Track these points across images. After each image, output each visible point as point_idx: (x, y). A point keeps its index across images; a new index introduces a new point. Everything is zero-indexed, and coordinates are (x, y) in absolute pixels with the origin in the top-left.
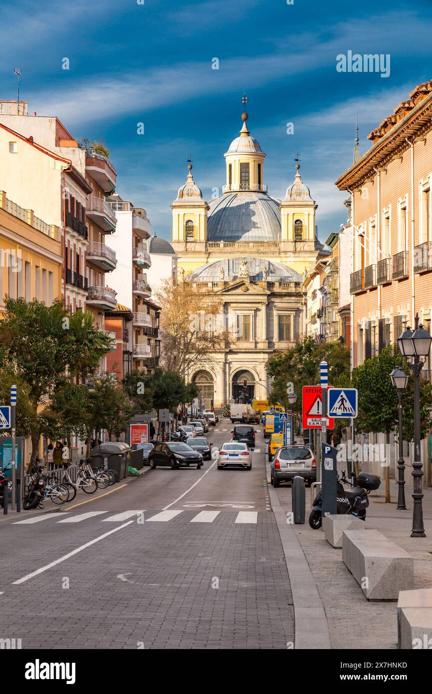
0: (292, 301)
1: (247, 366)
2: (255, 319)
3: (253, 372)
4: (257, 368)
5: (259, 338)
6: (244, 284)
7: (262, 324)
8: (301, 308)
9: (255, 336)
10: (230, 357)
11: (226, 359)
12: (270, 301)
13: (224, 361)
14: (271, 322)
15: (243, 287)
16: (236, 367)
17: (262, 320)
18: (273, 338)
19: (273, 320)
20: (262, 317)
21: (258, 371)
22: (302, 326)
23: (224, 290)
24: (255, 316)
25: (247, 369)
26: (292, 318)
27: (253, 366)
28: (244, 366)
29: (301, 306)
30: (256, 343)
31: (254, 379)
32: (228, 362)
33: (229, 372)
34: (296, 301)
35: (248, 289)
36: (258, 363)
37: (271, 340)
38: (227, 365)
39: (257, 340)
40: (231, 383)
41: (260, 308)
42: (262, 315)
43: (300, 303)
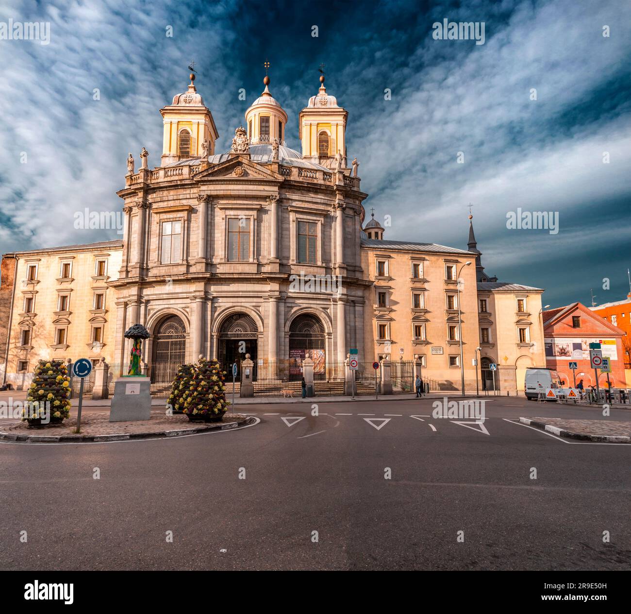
0: (319, 201)
1: (243, 304)
2: (259, 226)
3: (253, 315)
4: (260, 309)
5: (264, 257)
6: (239, 164)
7: (270, 234)
8: (332, 214)
9: (259, 254)
10: (214, 289)
11: (206, 292)
12: (283, 196)
13: (202, 294)
14: (284, 232)
15: (238, 170)
16: (224, 304)
17: (270, 226)
18: (288, 258)
19: (288, 229)
20: (270, 223)
21: (262, 314)
22: (335, 243)
23: (205, 174)
24: (259, 221)
25: (244, 310)
26: (319, 227)
27: (254, 304)
28: (239, 304)
29: (332, 210)
30: (259, 265)
31: (255, 329)
32: (211, 297)
33: (212, 316)
34: (326, 202)
35: (246, 174)
36: (261, 300)
37: (285, 262)
38: (209, 303)
39: (261, 260)
40: (215, 334)
41: (267, 208)
42: (270, 220)
43: (330, 205)
